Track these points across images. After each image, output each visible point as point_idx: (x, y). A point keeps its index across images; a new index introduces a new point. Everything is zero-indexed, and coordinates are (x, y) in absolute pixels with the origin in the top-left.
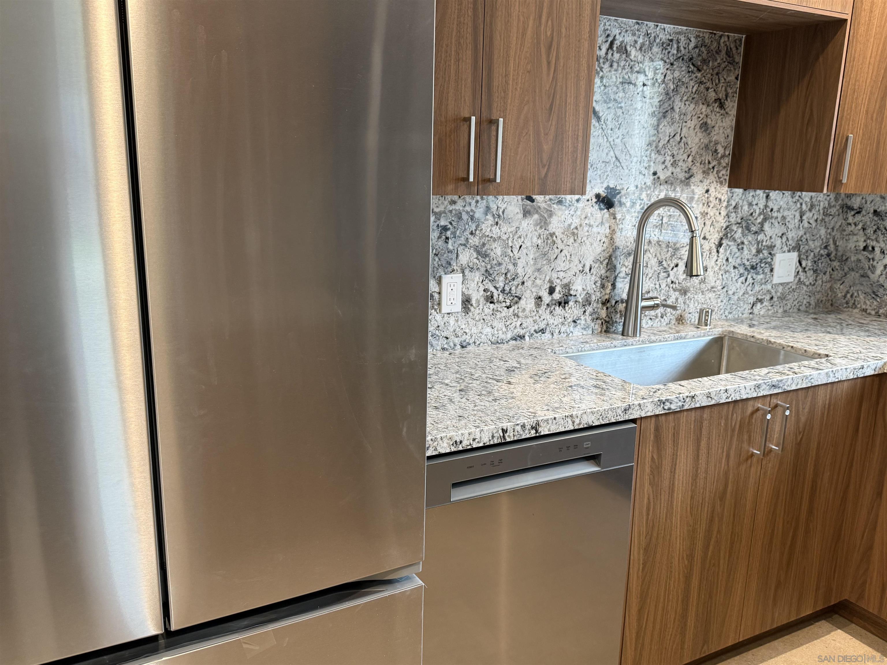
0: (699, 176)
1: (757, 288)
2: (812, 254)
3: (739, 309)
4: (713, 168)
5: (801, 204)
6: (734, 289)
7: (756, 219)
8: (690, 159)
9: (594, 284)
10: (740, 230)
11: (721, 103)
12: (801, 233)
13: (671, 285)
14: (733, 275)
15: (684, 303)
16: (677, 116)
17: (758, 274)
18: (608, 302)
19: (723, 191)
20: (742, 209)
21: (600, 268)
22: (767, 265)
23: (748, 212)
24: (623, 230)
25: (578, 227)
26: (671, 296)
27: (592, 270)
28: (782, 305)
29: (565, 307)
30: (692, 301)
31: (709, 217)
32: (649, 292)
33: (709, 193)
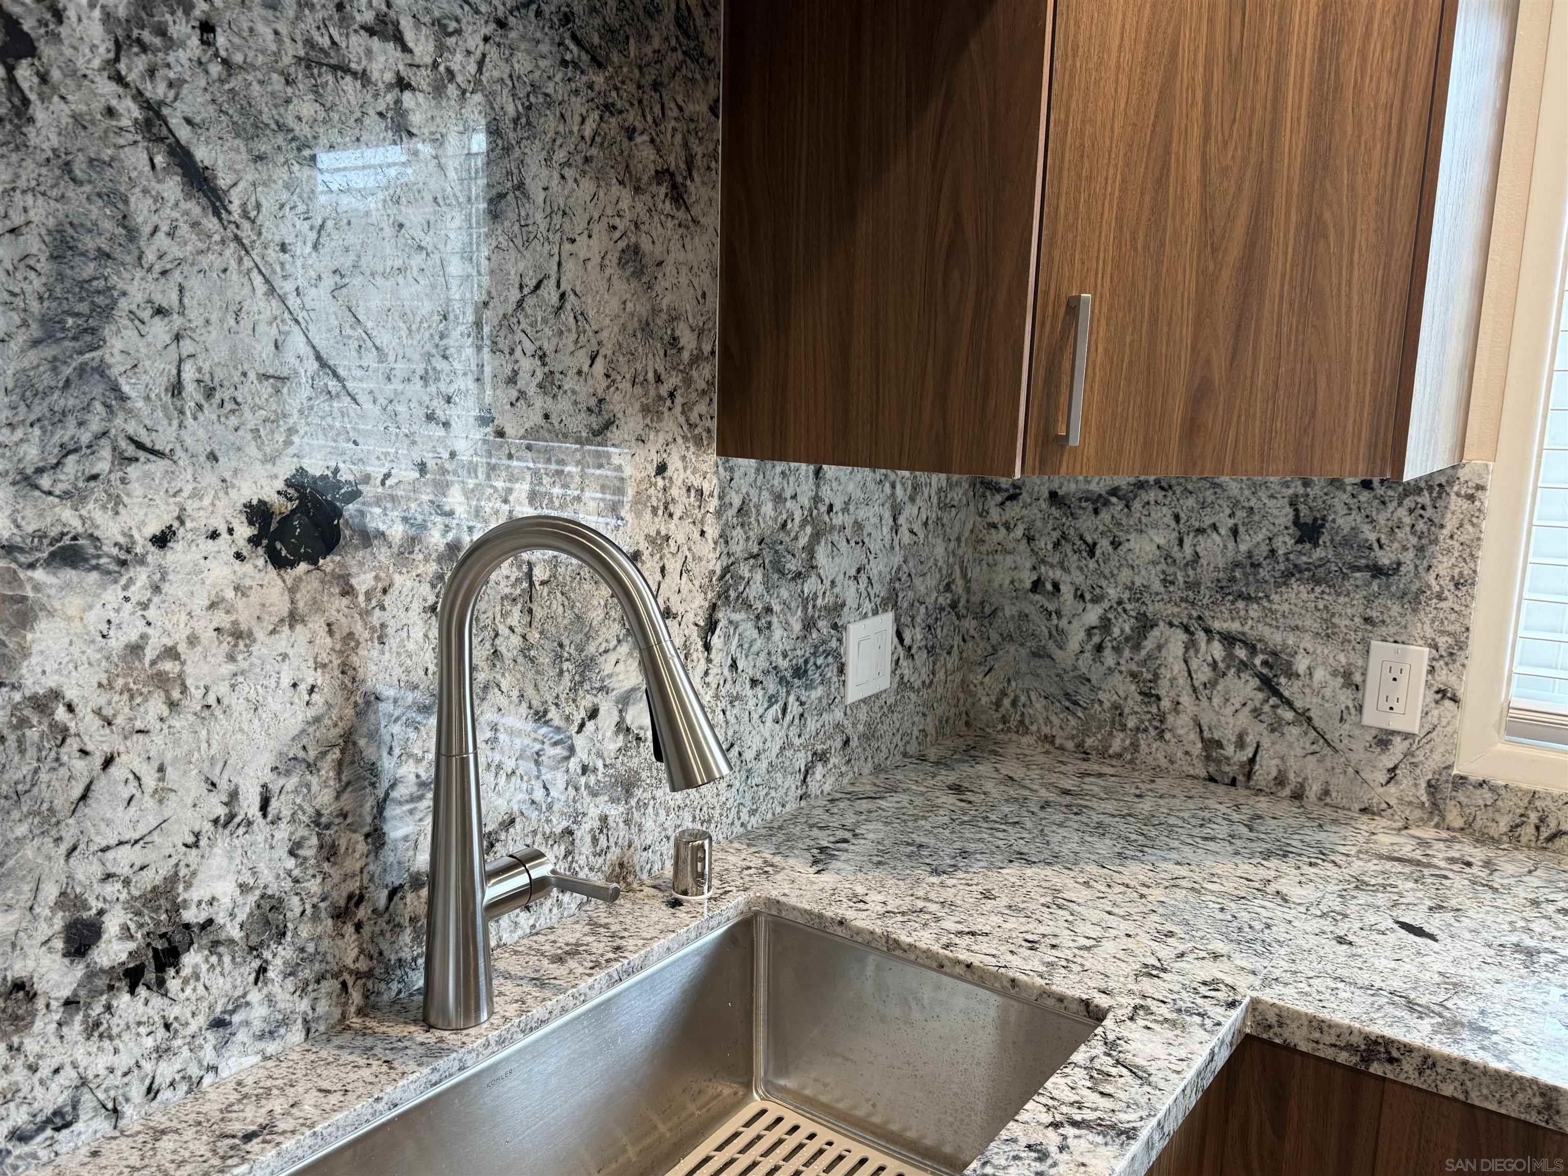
0: (632, 423)
1: (812, 725)
2: (923, 610)
3: (773, 793)
4: (672, 395)
5: (893, 486)
6: (755, 743)
7: (796, 538)
8: (600, 366)
9: (292, 853)
10: (758, 576)
11: (674, 186)
12: (897, 559)
13: (583, 780)
14: (752, 702)
15: (627, 822)
16: (539, 217)
17: (809, 687)
18: (357, 905)
19: (704, 467)
20: (758, 514)
21: (308, 786)
22: (830, 659)
23: (775, 520)
24: (390, 631)
25: (182, 648)
26: (584, 814)
27: (274, 804)
28: (869, 753)
29: (161, 983)
30: (650, 809)
31: (673, 548)
32: (512, 821)
33: (668, 473)
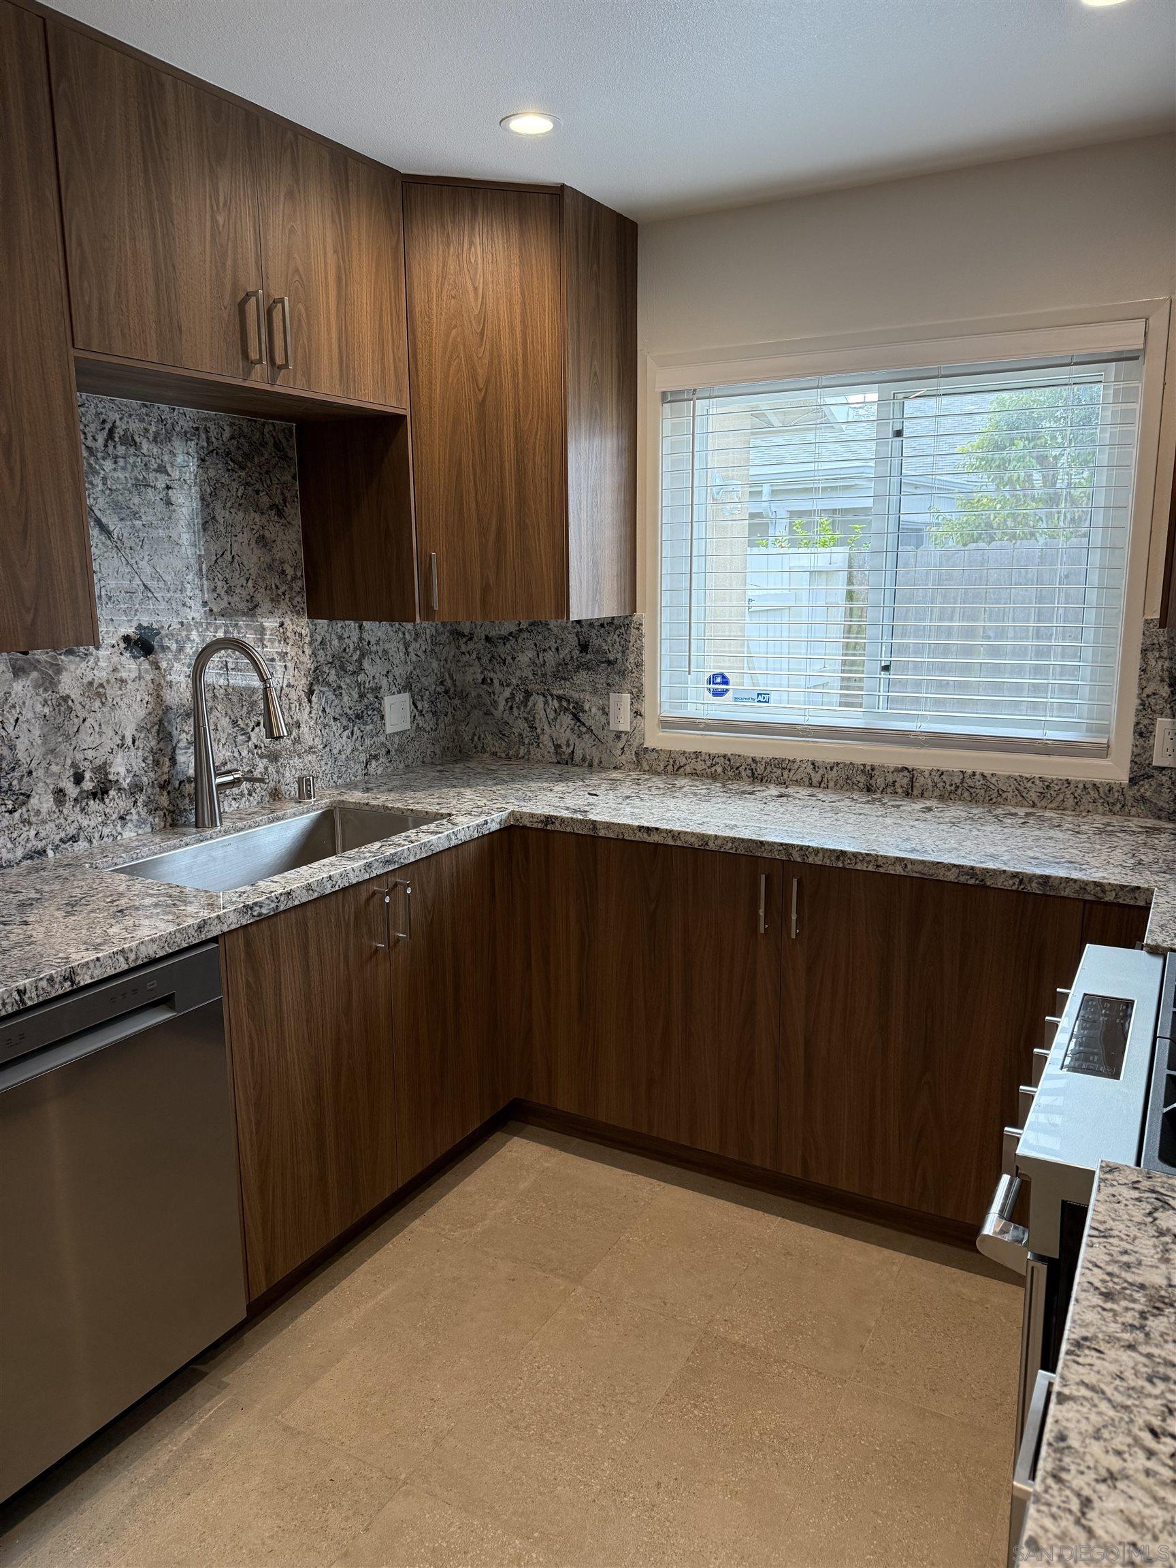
0: (266, 606)
1: (368, 742)
2: (427, 693)
3: (349, 770)
4: (284, 594)
5: (404, 634)
6: (339, 747)
7: (352, 656)
8: (250, 583)
9: (143, 761)
10: (333, 672)
11: (278, 510)
12: (410, 668)
13: (255, 751)
14: (334, 728)
15: (277, 772)
16: (222, 528)
17: (365, 724)
18: (168, 785)
19: (302, 624)
20: (331, 644)
21: (148, 737)
22: (375, 712)
23: (340, 647)
24: (174, 684)
25: (105, 684)
26: (257, 766)
27: (137, 742)
28: (402, 759)
29: (103, 799)
30: (287, 768)
31: (290, 658)
32: (226, 763)
33: (285, 626)
